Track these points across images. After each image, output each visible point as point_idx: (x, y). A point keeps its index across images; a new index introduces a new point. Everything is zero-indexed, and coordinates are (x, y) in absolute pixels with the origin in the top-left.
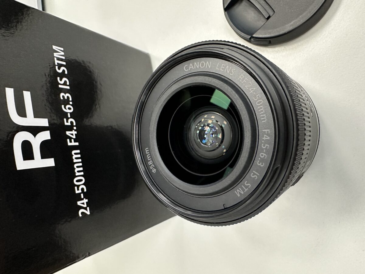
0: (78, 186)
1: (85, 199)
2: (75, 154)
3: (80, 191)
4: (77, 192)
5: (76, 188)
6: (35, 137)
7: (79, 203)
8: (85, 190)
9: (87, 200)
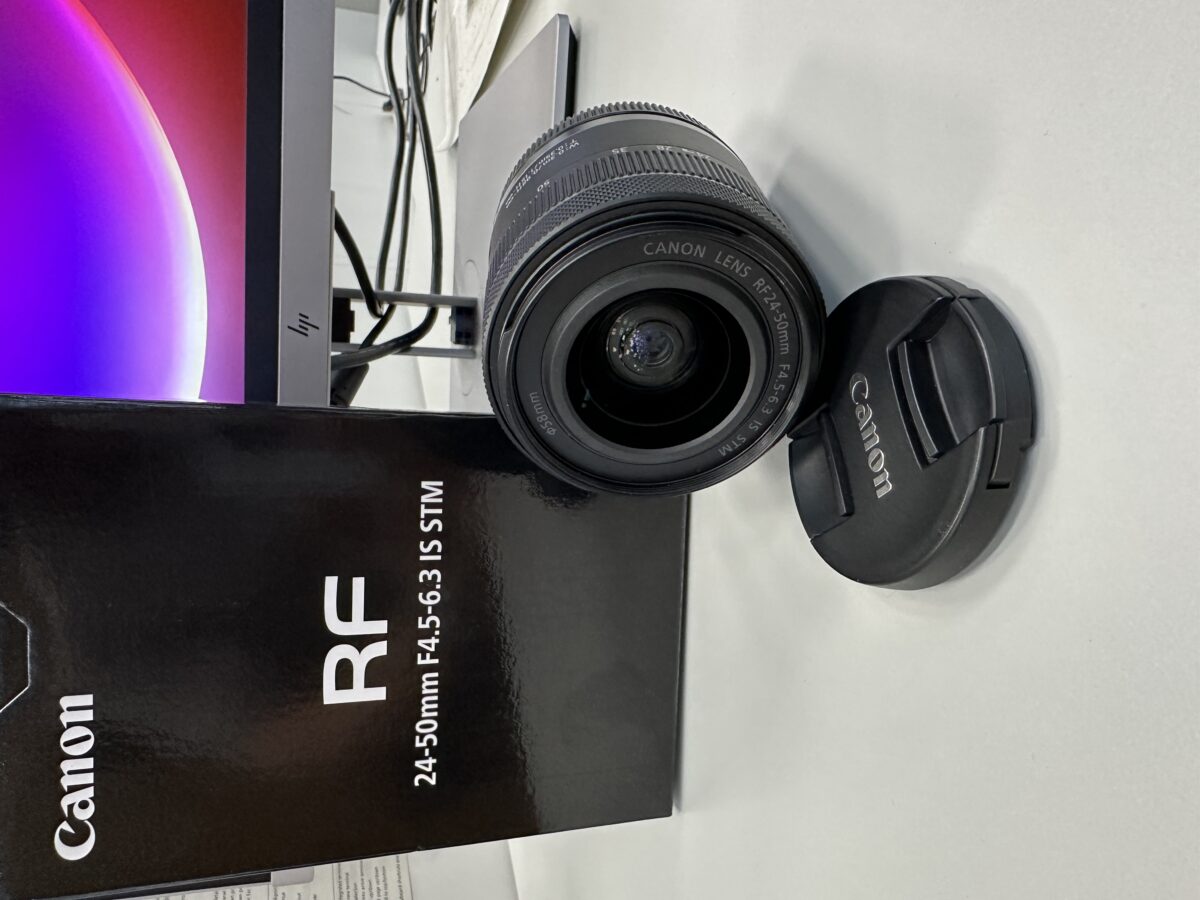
0: (422, 736)
1: (430, 758)
2: (429, 679)
3: (424, 744)
4: (418, 744)
5: (418, 738)
6: (360, 652)
7: (418, 764)
8: (435, 743)
9: (435, 761)
